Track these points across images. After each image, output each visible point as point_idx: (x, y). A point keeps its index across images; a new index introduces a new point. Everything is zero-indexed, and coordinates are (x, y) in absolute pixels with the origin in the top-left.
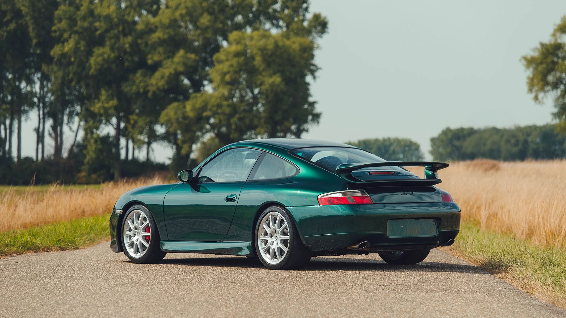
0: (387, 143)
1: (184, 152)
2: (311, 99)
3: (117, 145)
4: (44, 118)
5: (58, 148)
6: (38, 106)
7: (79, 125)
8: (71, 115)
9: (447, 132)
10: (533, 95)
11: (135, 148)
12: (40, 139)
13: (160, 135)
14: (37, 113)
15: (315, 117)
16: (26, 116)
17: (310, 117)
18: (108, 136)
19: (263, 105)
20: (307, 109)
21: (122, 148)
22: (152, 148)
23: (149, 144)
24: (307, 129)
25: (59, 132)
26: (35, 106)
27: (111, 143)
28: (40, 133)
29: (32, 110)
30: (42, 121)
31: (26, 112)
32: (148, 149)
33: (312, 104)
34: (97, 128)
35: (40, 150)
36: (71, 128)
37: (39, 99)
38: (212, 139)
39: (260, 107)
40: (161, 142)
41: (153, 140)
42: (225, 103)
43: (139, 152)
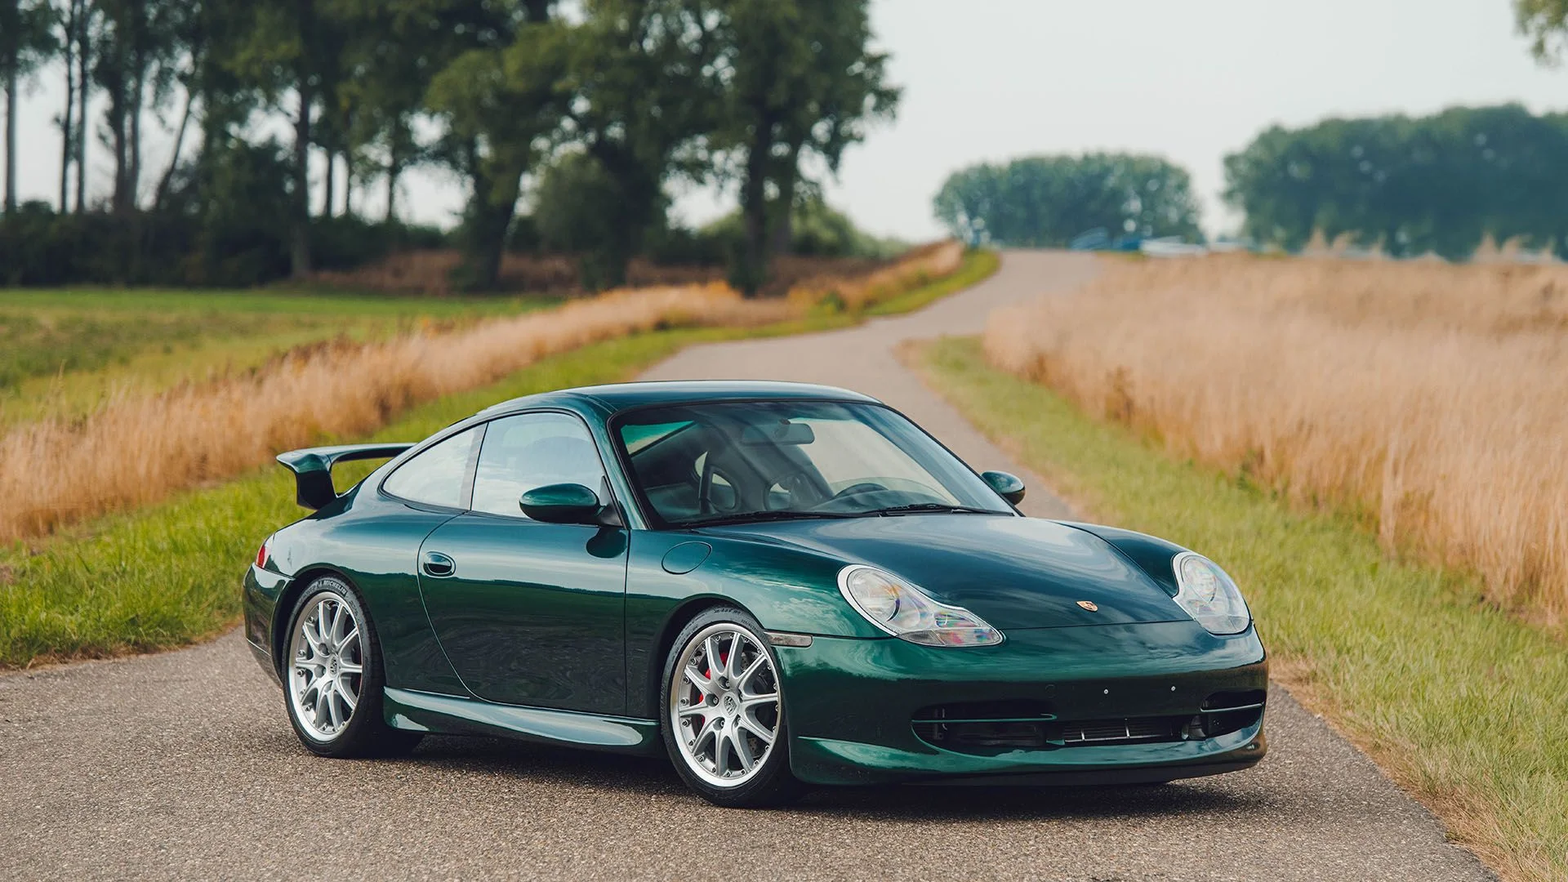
0: (1095, 168)
1: (495, 198)
2: (872, 47)
3: (299, 170)
4: (84, 87)
5: (126, 179)
6: (67, 51)
7: (188, 112)
8: (163, 79)
9: (1272, 138)
10: (1529, 41)
11: (352, 183)
12: (73, 149)
13: (427, 148)
14: (64, 69)
15: (885, 100)
16: (31, 80)
17: (870, 101)
18: (271, 147)
19: (732, 62)
20: (860, 76)
21: (315, 183)
22: (401, 186)
23: (394, 171)
24: (858, 136)
25: (127, 131)
26: (57, 51)
27: (283, 167)
28: (73, 132)
29: (46, 61)
30: (77, 94)
31: (29, 66)
32: (391, 185)
33: (876, 62)
34: (241, 119)
35: (72, 185)
36: (163, 122)
37: (69, 30)
38: (580, 161)
39: (722, 68)
40: (430, 166)
41: (406, 160)
42: (616, 54)
43: (366, 194)
